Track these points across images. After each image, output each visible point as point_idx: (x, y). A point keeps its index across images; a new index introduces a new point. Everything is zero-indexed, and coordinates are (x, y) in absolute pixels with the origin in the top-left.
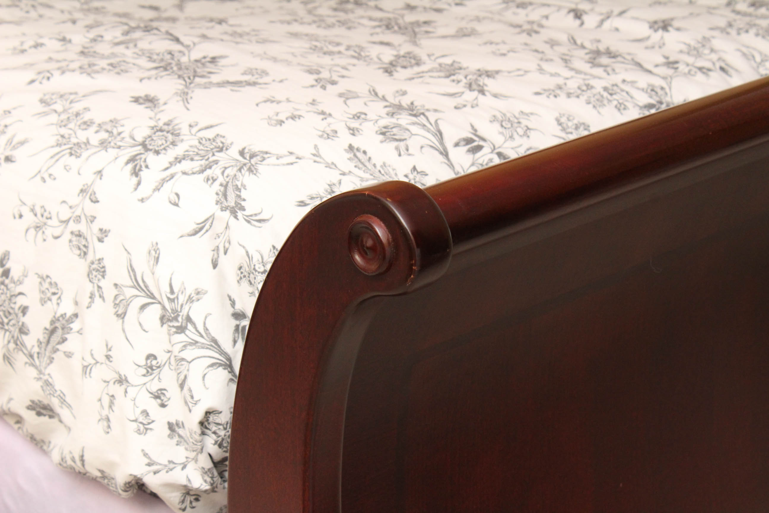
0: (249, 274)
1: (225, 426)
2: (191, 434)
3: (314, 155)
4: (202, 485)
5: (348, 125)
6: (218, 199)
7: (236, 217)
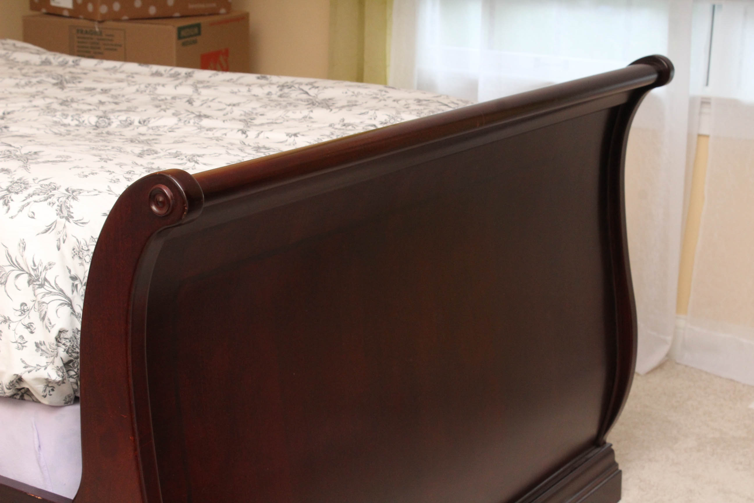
0: (79, 252)
1: (70, 339)
2: (50, 346)
3: (108, 191)
4: (57, 378)
5: (125, 176)
6: (58, 213)
7: (69, 221)
